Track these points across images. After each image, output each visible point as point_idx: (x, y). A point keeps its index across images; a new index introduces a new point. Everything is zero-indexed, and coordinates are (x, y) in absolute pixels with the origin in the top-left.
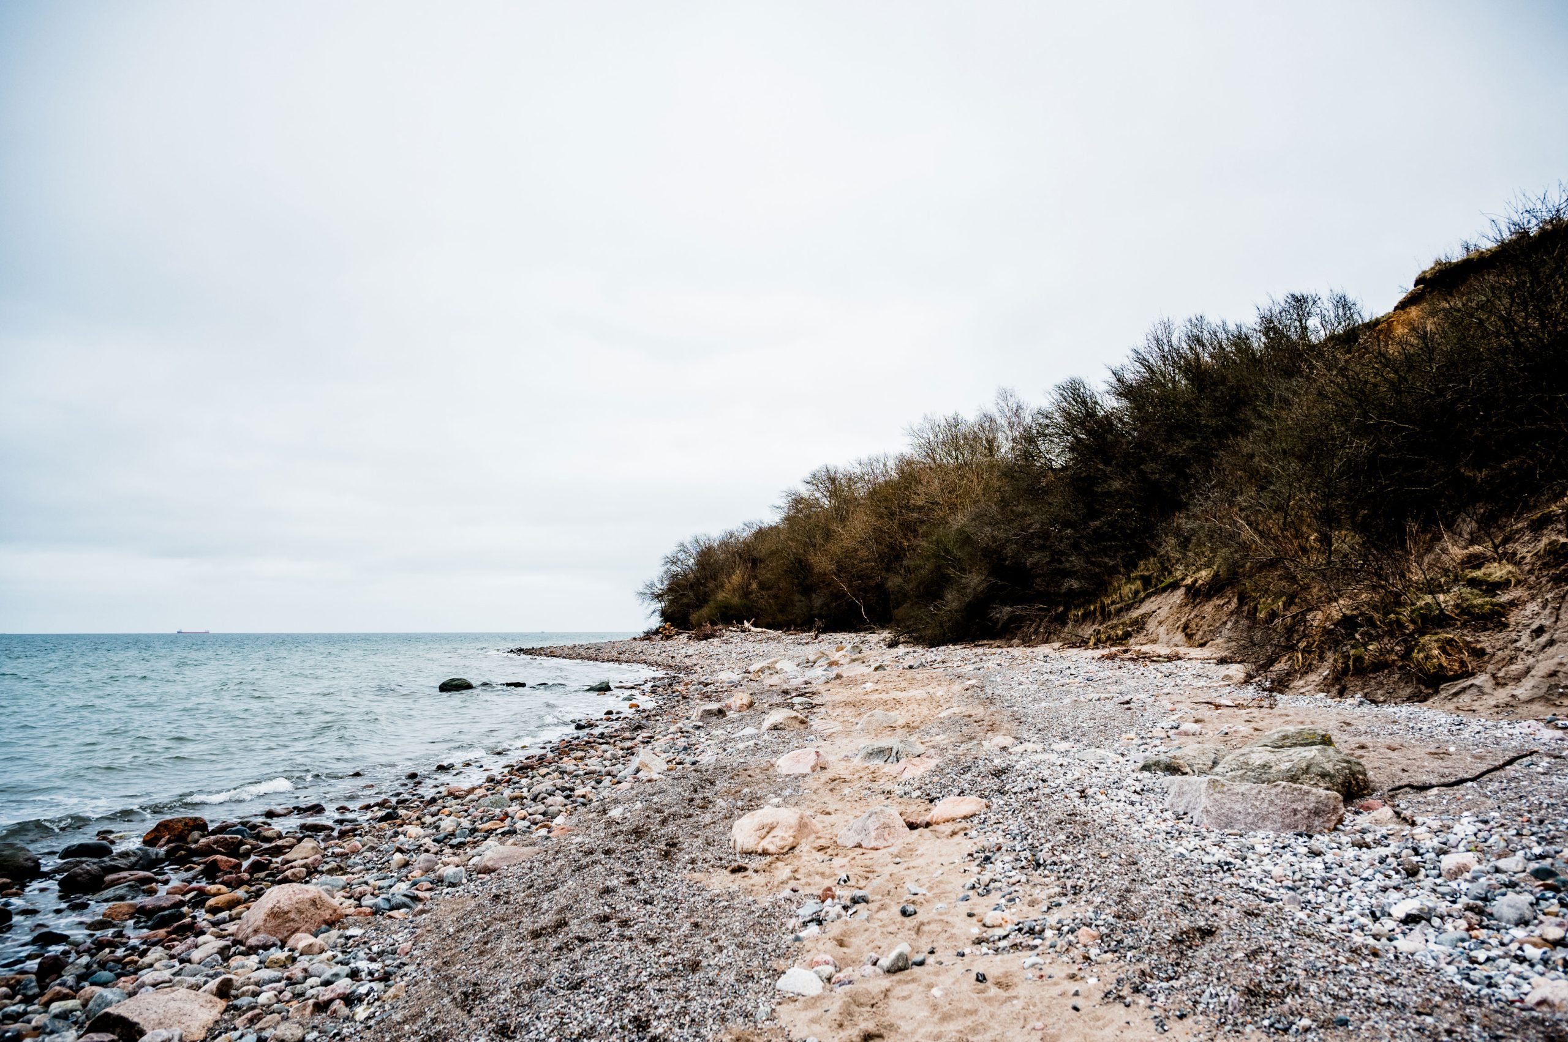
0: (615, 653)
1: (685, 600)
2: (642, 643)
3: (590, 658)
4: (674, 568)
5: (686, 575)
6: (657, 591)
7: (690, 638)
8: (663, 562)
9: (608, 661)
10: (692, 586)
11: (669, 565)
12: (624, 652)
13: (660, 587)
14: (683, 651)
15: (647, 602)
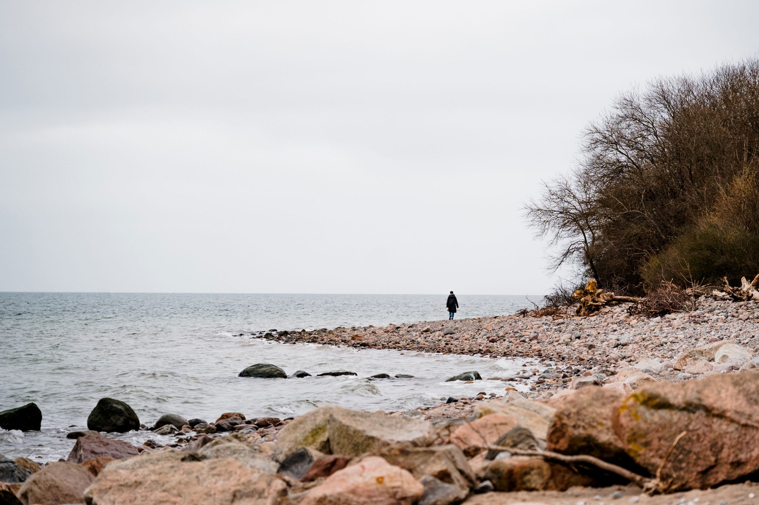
0: (482, 342)
1: (635, 229)
2: (537, 322)
3: (436, 349)
4: (611, 156)
5: (638, 171)
6: (575, 207)
7: (631, 312)
8: (586, 141)
9: (471, 352)
10: (651, 196)
11: (599, 150)
12: (502, 338)
13: (581, 196)
14: (613, 337)
15: (550, 234)
